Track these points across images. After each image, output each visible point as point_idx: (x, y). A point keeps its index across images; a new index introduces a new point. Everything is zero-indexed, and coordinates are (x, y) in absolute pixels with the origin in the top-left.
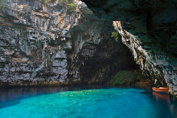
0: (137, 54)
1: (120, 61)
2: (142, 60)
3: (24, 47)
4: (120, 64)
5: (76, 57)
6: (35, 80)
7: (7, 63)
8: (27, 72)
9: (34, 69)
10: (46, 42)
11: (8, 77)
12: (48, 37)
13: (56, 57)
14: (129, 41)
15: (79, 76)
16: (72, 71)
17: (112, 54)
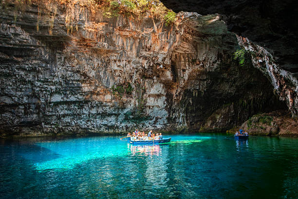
0: (278, 83)
1: (251, 97)
2: (289, 93)
3: (108, 80)
4: (252, 102)
5: (180, 93)
6: (123, 125)
7: (86, 102)
8: (112, 114)
9: (120, 110)
10: (136, 72)
11: (88, 121)
12: (138, 65)
13: (151, 93)
14: (264, 62)
15: (185, 120)
16: (174, 112)
17: (237, 86)
